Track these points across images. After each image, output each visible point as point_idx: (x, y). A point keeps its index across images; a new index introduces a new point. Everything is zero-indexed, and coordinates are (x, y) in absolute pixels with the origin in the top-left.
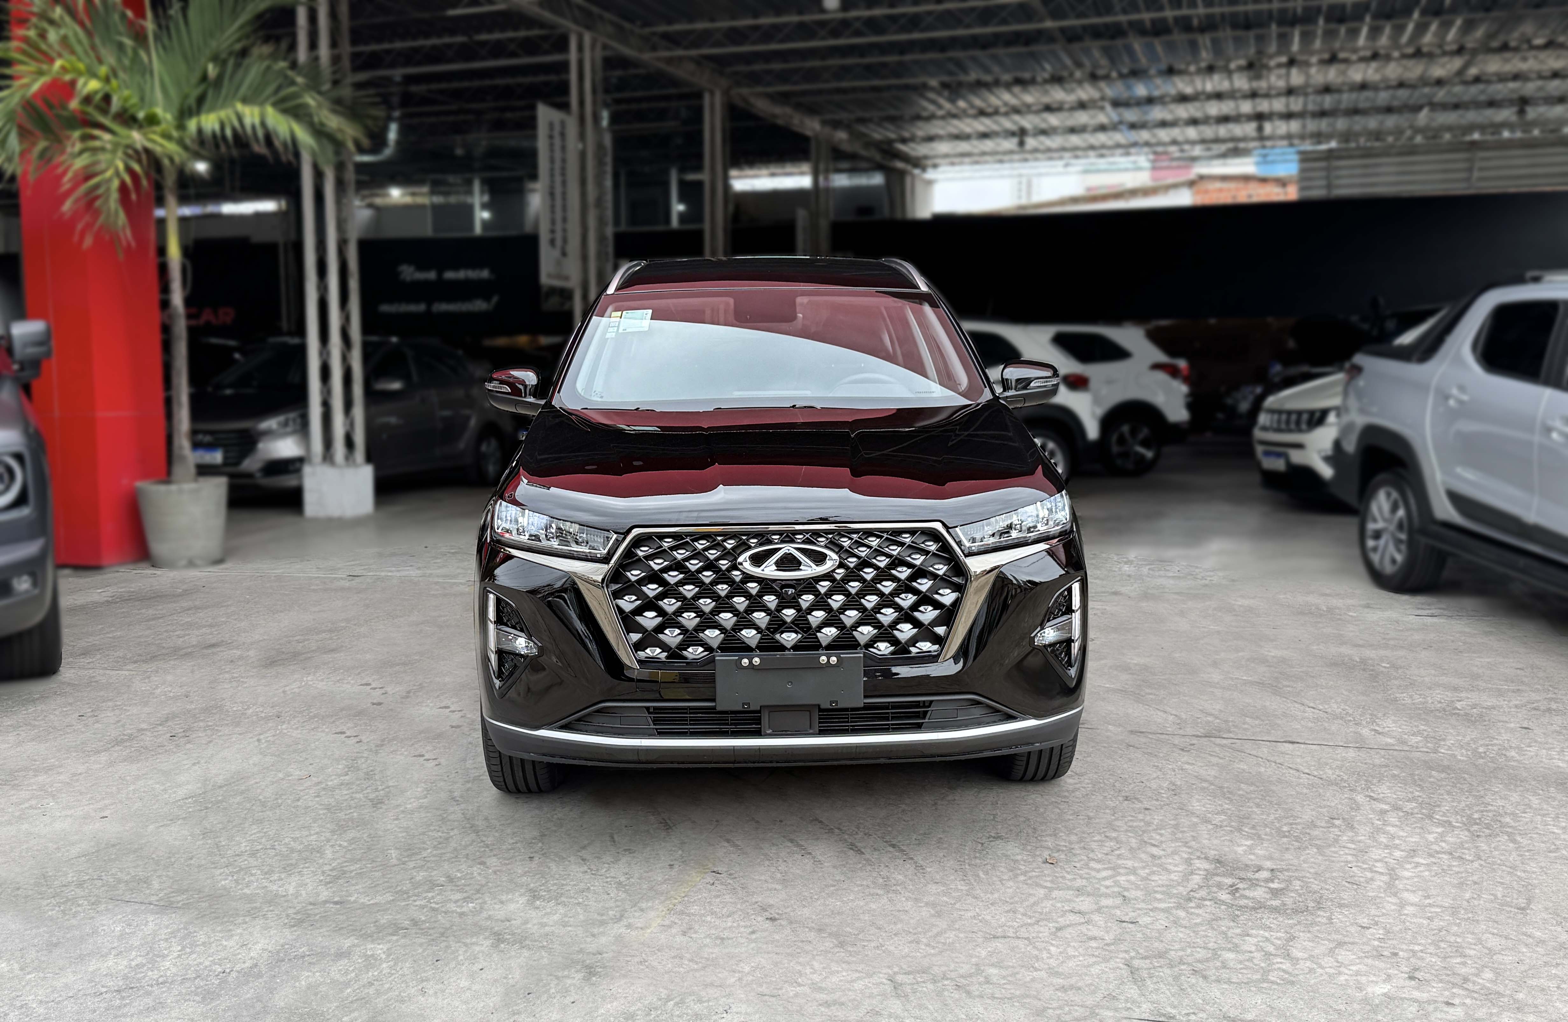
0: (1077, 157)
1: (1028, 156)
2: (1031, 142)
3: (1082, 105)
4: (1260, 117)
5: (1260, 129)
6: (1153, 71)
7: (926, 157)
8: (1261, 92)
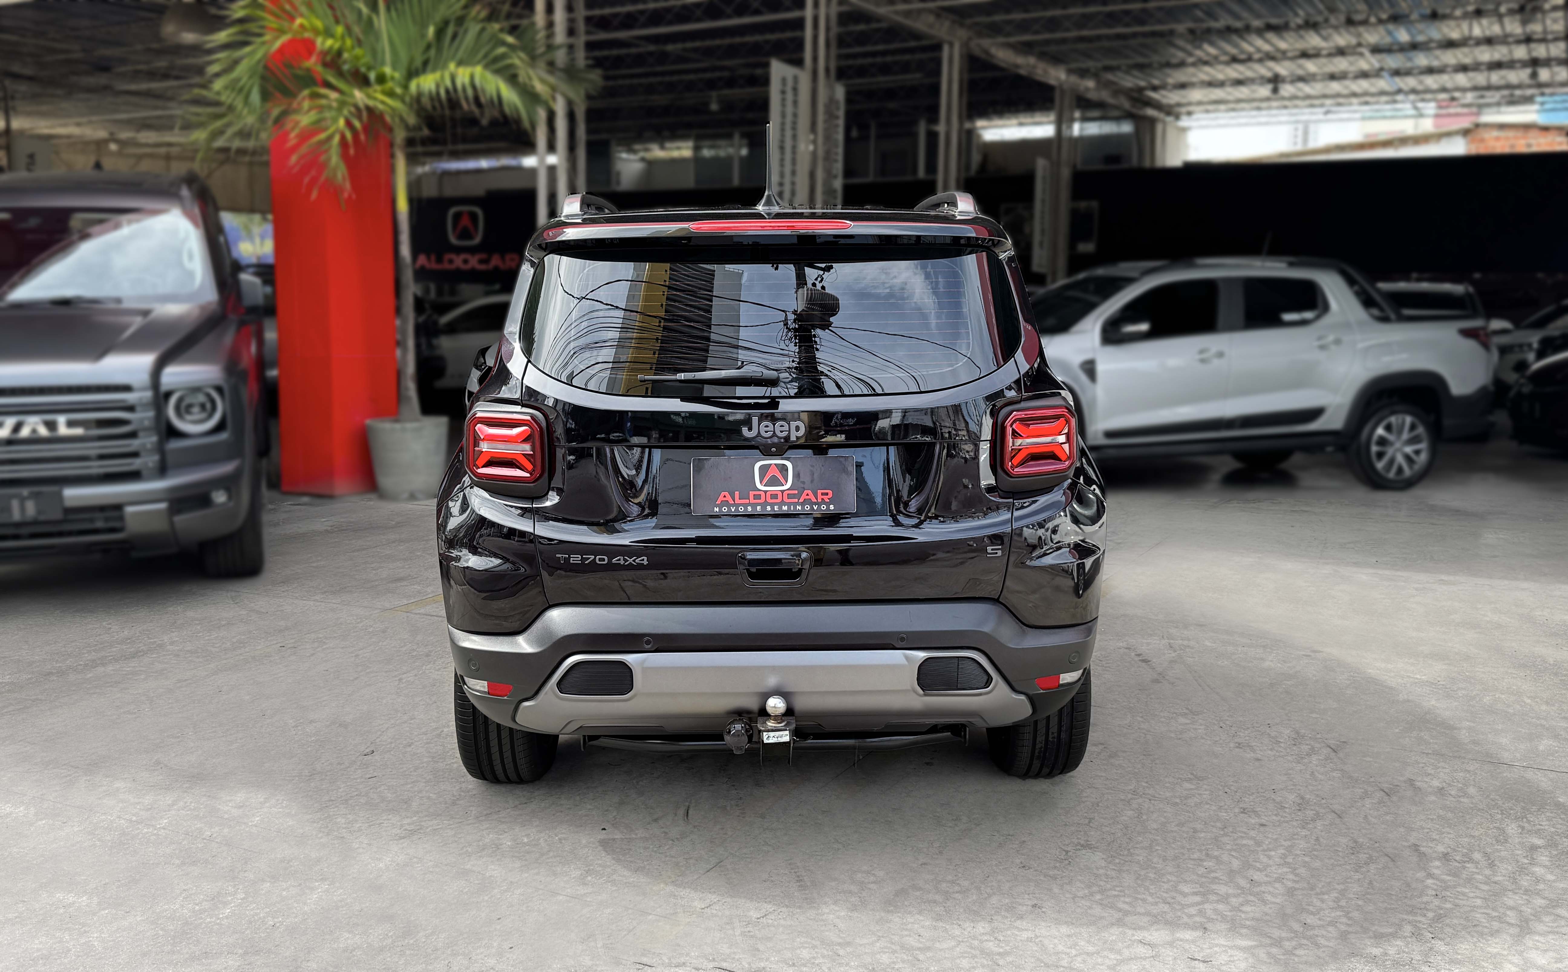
0: (1339, 104)
1: (1287, 103)
2: (1287, 89)
3: (1341, 52)
4: (1535, 63)
5: (1534, 75)
6: (1414, 16)
7: (1179, 105)
8: (1536, 37)
